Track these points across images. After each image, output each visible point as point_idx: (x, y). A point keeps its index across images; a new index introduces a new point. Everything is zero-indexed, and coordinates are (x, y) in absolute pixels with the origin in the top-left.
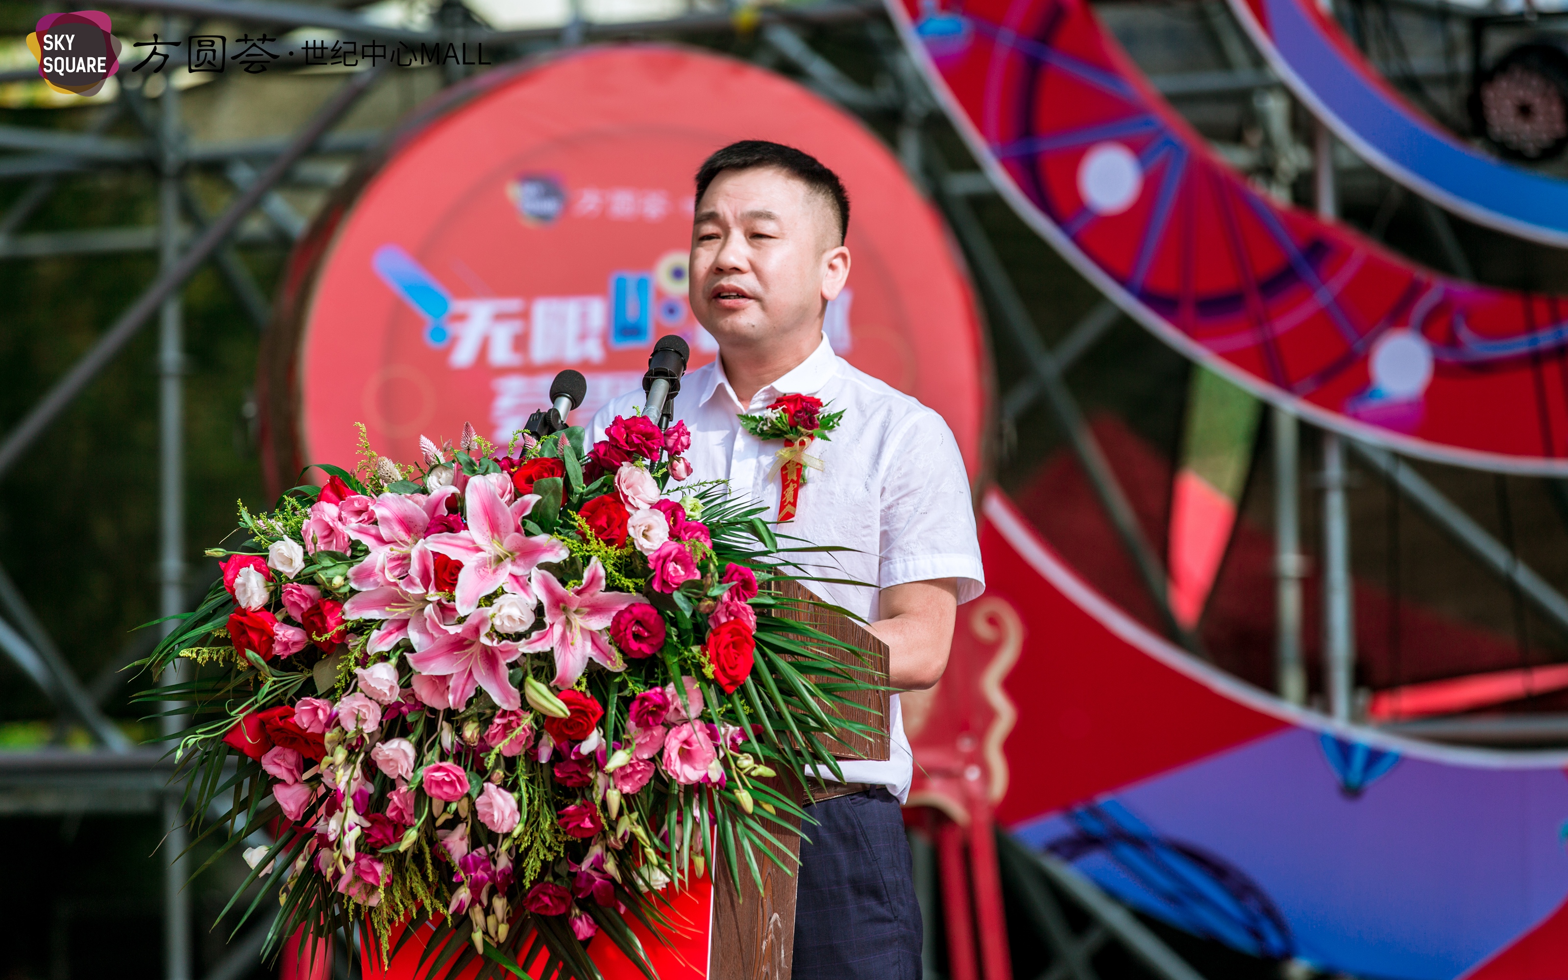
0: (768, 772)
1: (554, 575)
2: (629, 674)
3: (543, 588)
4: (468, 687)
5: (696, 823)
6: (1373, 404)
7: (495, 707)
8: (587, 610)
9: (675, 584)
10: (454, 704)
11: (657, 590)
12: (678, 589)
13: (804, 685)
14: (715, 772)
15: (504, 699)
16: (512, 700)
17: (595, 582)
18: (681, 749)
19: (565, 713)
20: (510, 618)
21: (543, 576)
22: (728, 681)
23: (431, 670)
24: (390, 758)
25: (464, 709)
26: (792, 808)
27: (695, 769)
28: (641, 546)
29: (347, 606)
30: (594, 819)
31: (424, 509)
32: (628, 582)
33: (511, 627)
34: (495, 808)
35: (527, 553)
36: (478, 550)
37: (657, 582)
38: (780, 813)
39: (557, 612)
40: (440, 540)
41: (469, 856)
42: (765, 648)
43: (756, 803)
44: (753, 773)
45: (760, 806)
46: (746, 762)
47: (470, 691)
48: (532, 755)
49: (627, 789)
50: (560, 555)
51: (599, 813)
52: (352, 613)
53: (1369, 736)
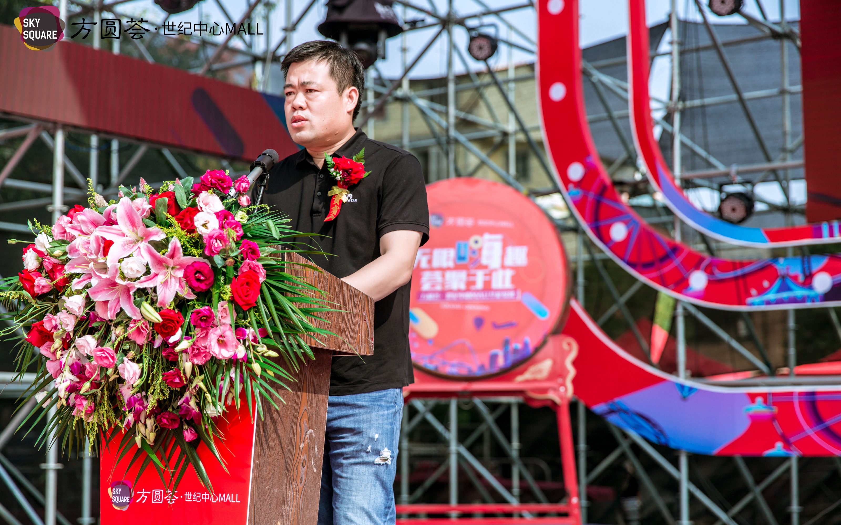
0: (274, 354)
1: (153, 246)
2: (197, 300)
3: (148, 253)
4: (117, 307)
5: (231, 380)
6: (691, 291)
7: (130, 318)
8: (178, 267)
9: (216, 251)
10: (111, 316)
11: (207, 254)
12: (218, 254)
13: (290, 307)
14: (241, 352)
15: (133, 313)
16: (137, 314)
17: (176, 250)
18: (218, 340)
19: (158, 320)
20: (131, 269)
21: (147, 246)
22: (243, 303)
23: (99, 298)
24: (81, 344)
25: (115, 319)
26: (283, 373)
27: (228, 351)
28: (201, 231)
29: (66, 267)
30: (181, 379)
31: (104, 217)
32: (194, 251)
33: (132, 274)
34: (126, 371)
35: (146, 236)
36: (123, 235)
37: (207, 250)
38: (277, 376)
39: (161, 267)
40: (102, 229)
41: (132, 398)
42: (271, 288)
43: (264, 370)
44: (266, 355)
45: (266, 371)
46: (262, 349)
47: (118, 309)
48: (151, 342)
49: (196, 361)
50: (160, 237)
51: (182, 375)
52: (68, 270)
53: (689, 383)
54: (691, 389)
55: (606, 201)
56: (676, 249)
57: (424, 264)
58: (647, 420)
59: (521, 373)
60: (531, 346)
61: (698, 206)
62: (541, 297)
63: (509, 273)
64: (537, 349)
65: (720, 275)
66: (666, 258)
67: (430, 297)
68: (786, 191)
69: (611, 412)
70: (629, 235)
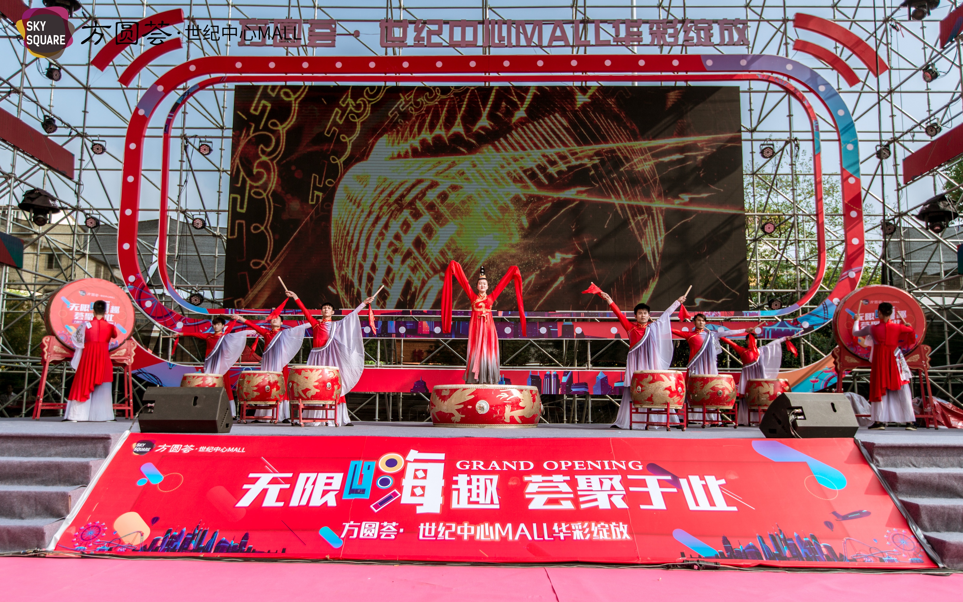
53: (173, 363)
54: (173, 365)
55: (144, 291)
56: (172, 313)
57: (76, 309)
58: (154, 376)
59: (114, 353)
60: (119, 344)
61: (181, 296)
62: (124, 326)
63: (112, 316)
64: (121, 345)
65: (189, 324)
66: (167, 316)
67: (78, 322)
68: (213, 294)
69: (140, 373)
70: (153, 305)
